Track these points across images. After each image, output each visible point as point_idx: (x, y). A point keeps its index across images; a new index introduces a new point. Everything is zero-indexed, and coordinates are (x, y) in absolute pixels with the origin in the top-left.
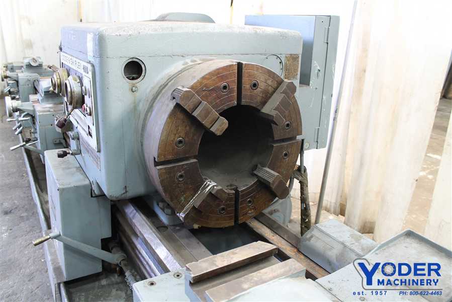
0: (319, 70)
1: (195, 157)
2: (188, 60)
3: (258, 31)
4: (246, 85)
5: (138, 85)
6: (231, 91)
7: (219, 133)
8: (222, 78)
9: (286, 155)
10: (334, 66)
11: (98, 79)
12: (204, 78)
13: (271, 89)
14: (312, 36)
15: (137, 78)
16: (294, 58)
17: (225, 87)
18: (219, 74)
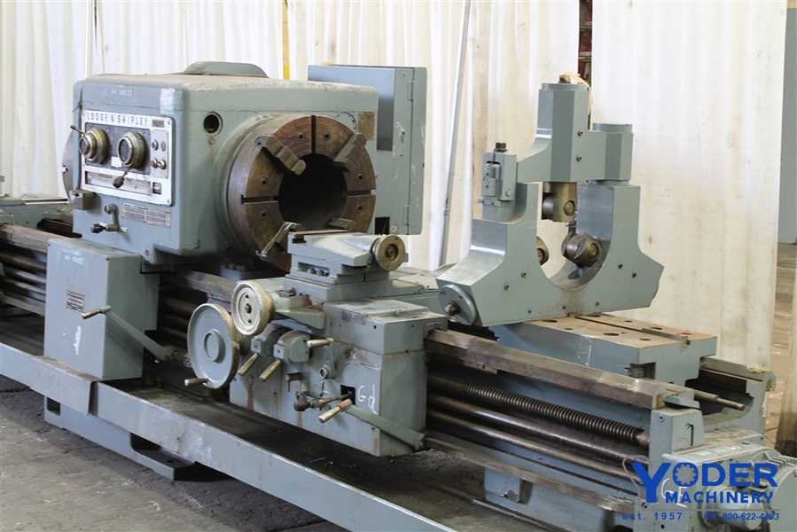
0: (403, 133)
1: (275, 198)
2: (261, 116)
3: (328, 87)
4: (320, 137)
5: (215, 138)
6: (307, 141)
7: (298, 173)
8: (298, 128)
9: (360, 208)
10: (424, 129)
11: (178, 130)
12: (283, 127)
13: (342, 141)
14: (392, 93)
15: (213, 132)
16: (369, 116)
17: (301, 137)
18: (296, 124)
